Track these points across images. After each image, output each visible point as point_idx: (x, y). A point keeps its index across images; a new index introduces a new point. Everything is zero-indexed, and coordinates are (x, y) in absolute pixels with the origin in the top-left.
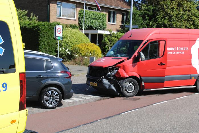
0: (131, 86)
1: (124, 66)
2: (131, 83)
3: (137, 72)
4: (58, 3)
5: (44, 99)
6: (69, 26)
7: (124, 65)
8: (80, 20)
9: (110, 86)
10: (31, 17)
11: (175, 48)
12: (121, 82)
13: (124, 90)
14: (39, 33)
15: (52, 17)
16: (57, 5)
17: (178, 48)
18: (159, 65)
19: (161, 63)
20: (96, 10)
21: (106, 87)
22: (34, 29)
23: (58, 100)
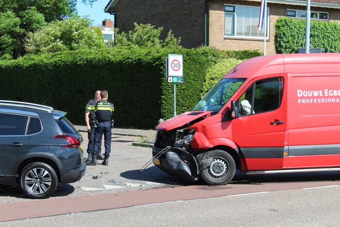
0: (220, 165)
1: (204, 127)
2: (220, 159)
3: (232, 138)
4: (227, 9)
5: (26, 182)
6: (234, 55)
7: (205, 125)
8: (279, 39)
9: (179, 163)
10: (166, 40)
11: (321, 91)
12: (199, 157)
13: (206, 172)
14: (162, 70)
15: (214, 36)
16: (225, 11)
17: (328, 91)
18: (272, 124)
19: (276, 120)
20: (317, 17)
21: (172, 167)
22: (154, 63)
23: (49, 184)
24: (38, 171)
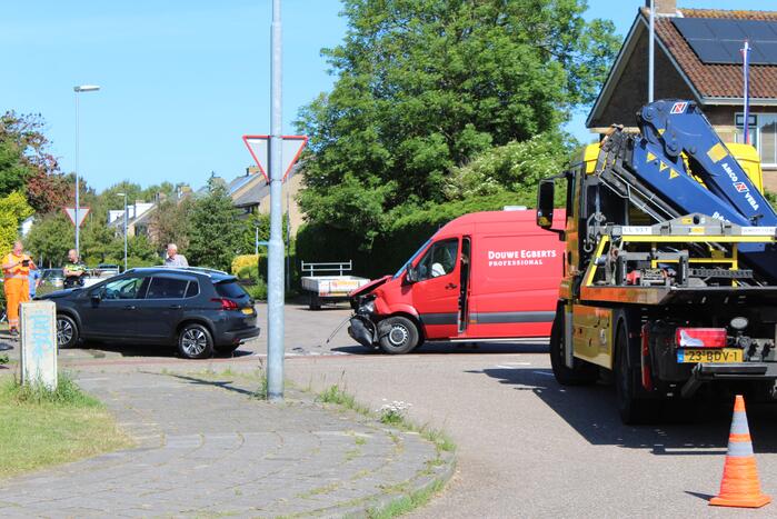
0: (400, 332)
1: (383, 292)
2: (400, 326)
3: (413, 305)
5: (183, 342)
11: (516, 252)
12: (379, 324)
13: (386, 340)
16: (738, 125)
17: (525, 253)
23: (204, 345)
24: (195, 333)
